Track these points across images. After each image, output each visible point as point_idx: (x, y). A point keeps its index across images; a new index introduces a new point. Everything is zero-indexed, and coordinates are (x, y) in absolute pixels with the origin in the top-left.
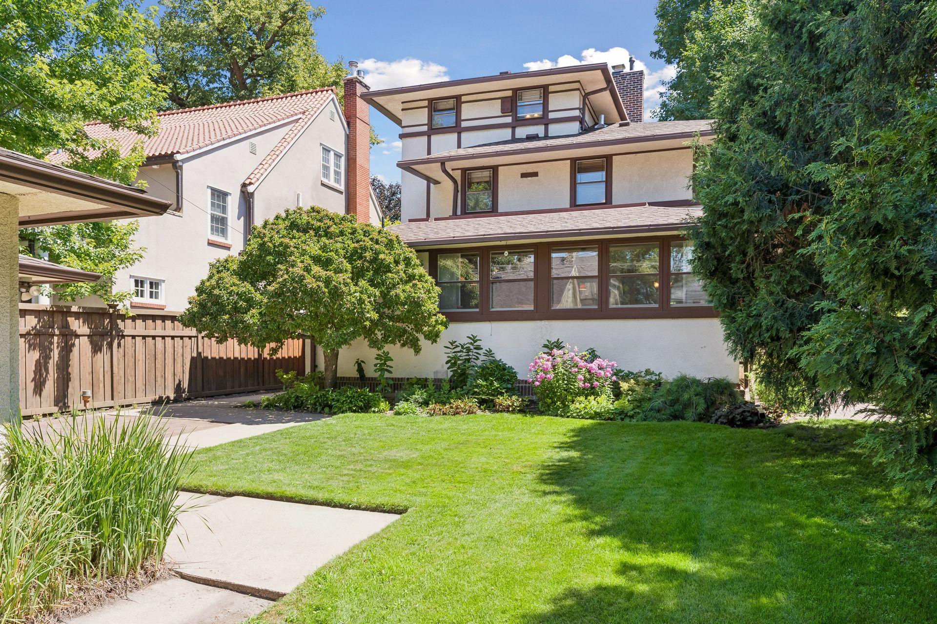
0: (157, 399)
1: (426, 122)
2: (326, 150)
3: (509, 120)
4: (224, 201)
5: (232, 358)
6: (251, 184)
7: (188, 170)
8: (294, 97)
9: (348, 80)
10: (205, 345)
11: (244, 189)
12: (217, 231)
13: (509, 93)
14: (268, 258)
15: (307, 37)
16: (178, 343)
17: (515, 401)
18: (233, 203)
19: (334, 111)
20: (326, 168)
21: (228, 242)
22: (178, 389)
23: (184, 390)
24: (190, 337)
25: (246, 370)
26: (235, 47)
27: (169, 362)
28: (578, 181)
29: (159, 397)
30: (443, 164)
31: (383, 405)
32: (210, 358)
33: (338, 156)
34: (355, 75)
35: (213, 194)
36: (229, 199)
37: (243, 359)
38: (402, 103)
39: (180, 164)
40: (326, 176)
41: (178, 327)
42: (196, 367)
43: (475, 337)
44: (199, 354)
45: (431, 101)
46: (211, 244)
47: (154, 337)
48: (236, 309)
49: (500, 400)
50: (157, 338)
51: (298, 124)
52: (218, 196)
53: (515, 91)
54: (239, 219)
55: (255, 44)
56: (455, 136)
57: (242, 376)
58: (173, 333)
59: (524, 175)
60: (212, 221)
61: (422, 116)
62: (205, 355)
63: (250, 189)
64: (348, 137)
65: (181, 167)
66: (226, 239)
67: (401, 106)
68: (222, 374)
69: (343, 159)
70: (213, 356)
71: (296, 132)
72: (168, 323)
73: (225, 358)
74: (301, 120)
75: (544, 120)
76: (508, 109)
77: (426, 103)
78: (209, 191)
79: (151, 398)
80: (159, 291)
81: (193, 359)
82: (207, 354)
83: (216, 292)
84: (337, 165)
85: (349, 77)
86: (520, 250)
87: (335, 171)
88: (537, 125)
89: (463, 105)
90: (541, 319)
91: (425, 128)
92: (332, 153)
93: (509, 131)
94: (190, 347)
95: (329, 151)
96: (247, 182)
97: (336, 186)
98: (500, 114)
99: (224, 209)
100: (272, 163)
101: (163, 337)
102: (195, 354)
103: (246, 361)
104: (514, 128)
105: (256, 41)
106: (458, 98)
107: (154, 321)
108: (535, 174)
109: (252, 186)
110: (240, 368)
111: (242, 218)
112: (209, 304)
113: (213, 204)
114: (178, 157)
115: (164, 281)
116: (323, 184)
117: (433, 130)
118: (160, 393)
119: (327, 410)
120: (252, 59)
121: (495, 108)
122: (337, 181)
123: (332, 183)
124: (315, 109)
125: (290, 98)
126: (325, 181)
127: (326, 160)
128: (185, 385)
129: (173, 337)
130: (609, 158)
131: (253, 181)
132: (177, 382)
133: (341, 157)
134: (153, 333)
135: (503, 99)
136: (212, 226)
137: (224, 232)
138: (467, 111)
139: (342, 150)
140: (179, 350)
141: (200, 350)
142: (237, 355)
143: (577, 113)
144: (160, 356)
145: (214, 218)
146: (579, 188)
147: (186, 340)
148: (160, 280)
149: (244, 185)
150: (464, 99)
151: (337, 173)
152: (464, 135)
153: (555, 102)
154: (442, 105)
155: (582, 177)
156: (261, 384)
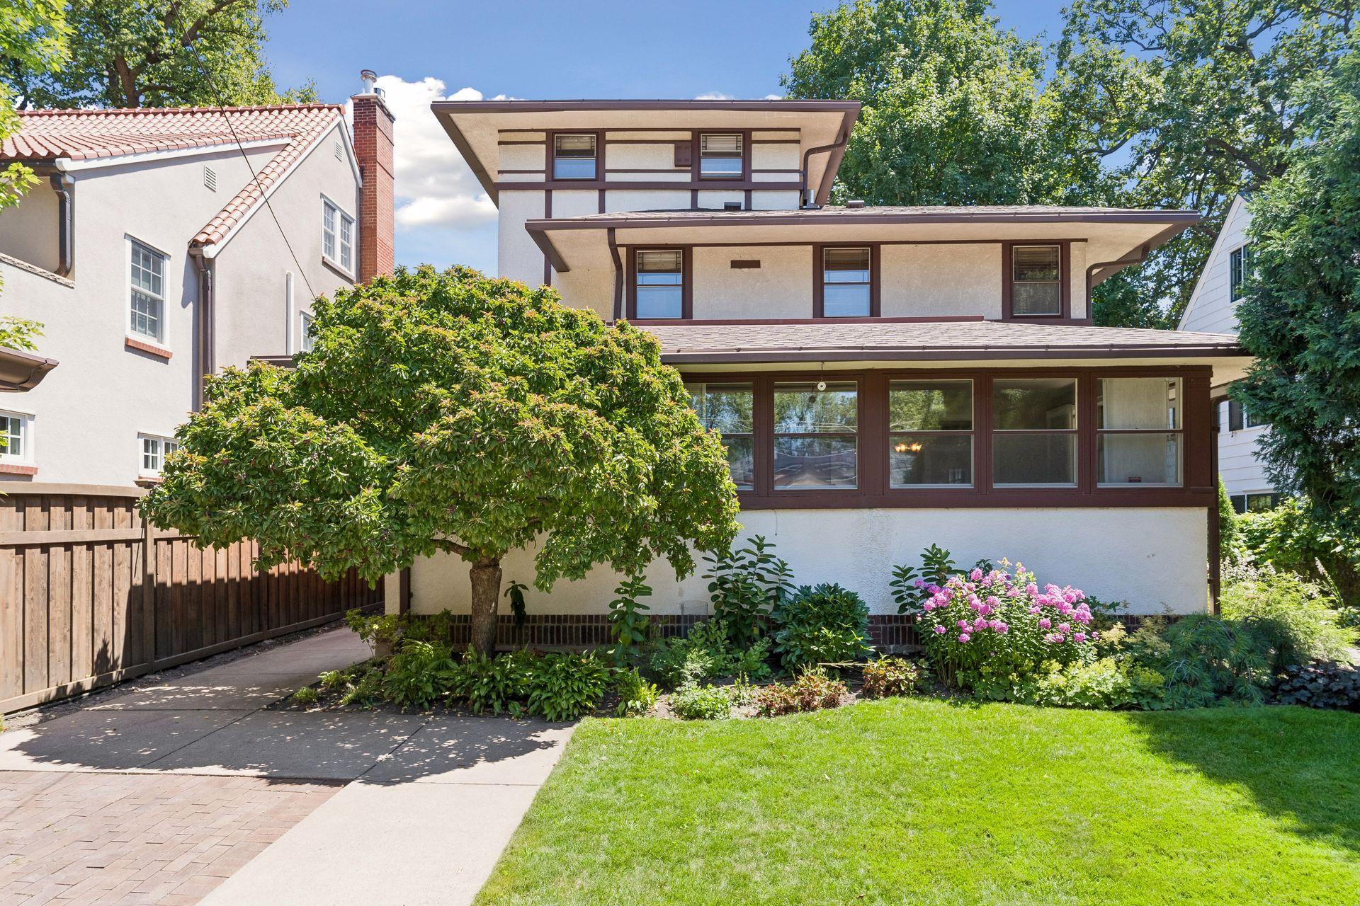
0: (53, 694)
1: (544, 168)
2: (330, 207)
3: (686, 177)
4: (158, 269)
5: (213, 581)
6: (208, 242)
7: (86, 195)
8: (266, 113)
9: (361, 100)
10: (161, 557)
11: (194, 252)
12: (142, 324)
13: (687, 136)
14: (396, 367)
15: (254, 41)
16: (101, 556)
17: (907, 672)
18: (174, 274)
19: (341, 144)
20: (329, 238)
21: (165, 346)
22: (102, 662)
23: (115, 662)
24: (129, 543)
25: (238, 603)
26: (126, 31)
27: (82, 601)
28: (826, 281)
29: (58, 690)
30: (611, 231)
31: (646, 692)
32: (169, 584)
33: (346, 220)
34: (372, 93)
35: (135, 253)
36: (167, 265)
37: (232, 581)
38: (500, 131)
39: (69, 179)
40: (330, 250)
41: (102, 520)
42: (141, 609)
43: (762, 540)
44: (148, 578)
45: (552, 134)
46: (131, 347)
47: (45, 548)
48: (319, 488)
49: (873, 666)
50: (52, 550)
51: (284, 154)
52: (146, 259)
53: (697, 133)
54: (184, 305)
55: (162, 34)
56: (595, 195)
57: (232, 616)
58: (90, 536)
59: (736, 264)
60: (133, 306)
61: (536, 158)
62: (160, 579)
63: (209, 252)
64: (360, 192)
65: (71, 188)
66: (161, 341)
67: (498, 137)
68: (192, 614)
69: (354, 227)
70: (177, 579)
71: (284, 164)
72: (80, 512)
73: (199, 582)
74: (289, 149)
75: (743, 182)
76: (687, 160)
77: (543, 136)
78: (129, 244)
79: (39, 692)
80: (21, 437)
81: (134, 592)
82: (164, 577)
83: (260, 443)
84: (345, 236)
85: (364, 94)
86: (837, 380)
87: (343, 245)
88: (733, 190)
89: (608, 146)
90: (870, 507)
91: (541, 178)
92: (338, 214)
93: (687, 196)
94: (127, 564)
95: (334, 210)
96: (202, 238)
97: (343, 269)
98: (672, 167)
99: (157, 284)
100: (246, 210)
101: (68, 546)
102: (138, 581)
103: (238, 584)
104: (695, 192)
105: (163, 30)
106: (599, 134)
107: (46, 508)
108: (755, 264)
109: (211, 246)
110: (227, 599)
111: (191, 305)
112: (242, 474)
113: (135, 271)
114: (66, 165)
115: (32, 417)
116: (325, 264)
117: (552, 184)
118: (60, 677)
119: (515, 707)
120: (154, 59)
121: (665, 158)
122: (345, 261)
123: (337, 263)
124: (314, 134)
125: (257, 113)
126: (328, 259)
127: (329, 223)
128: (118, 651)
129: (90, 545)
130: (875, 247)
131: (213, 238)
132: (99, 646)
133: (350, 223)
134: (43, 537)
135: (678, 144)
136: (133, 314)
137: (155, 327)
138: (615, 157)
139: (352, 213)
140: (104, 574)
141: (151, 570)
142: (222, 574)
143: (796, 178)
144: (59, 592)
145: (138, 300)
146: (828, 291)
147: (121, 549)
148: (24, 415)
149: (194, 244)
150: (609, 136)
151: (345, 249)
152: (610, 196)
153: (762, 157)
154: (570, 144)
155: (830, 276)
156: (265, 626)
